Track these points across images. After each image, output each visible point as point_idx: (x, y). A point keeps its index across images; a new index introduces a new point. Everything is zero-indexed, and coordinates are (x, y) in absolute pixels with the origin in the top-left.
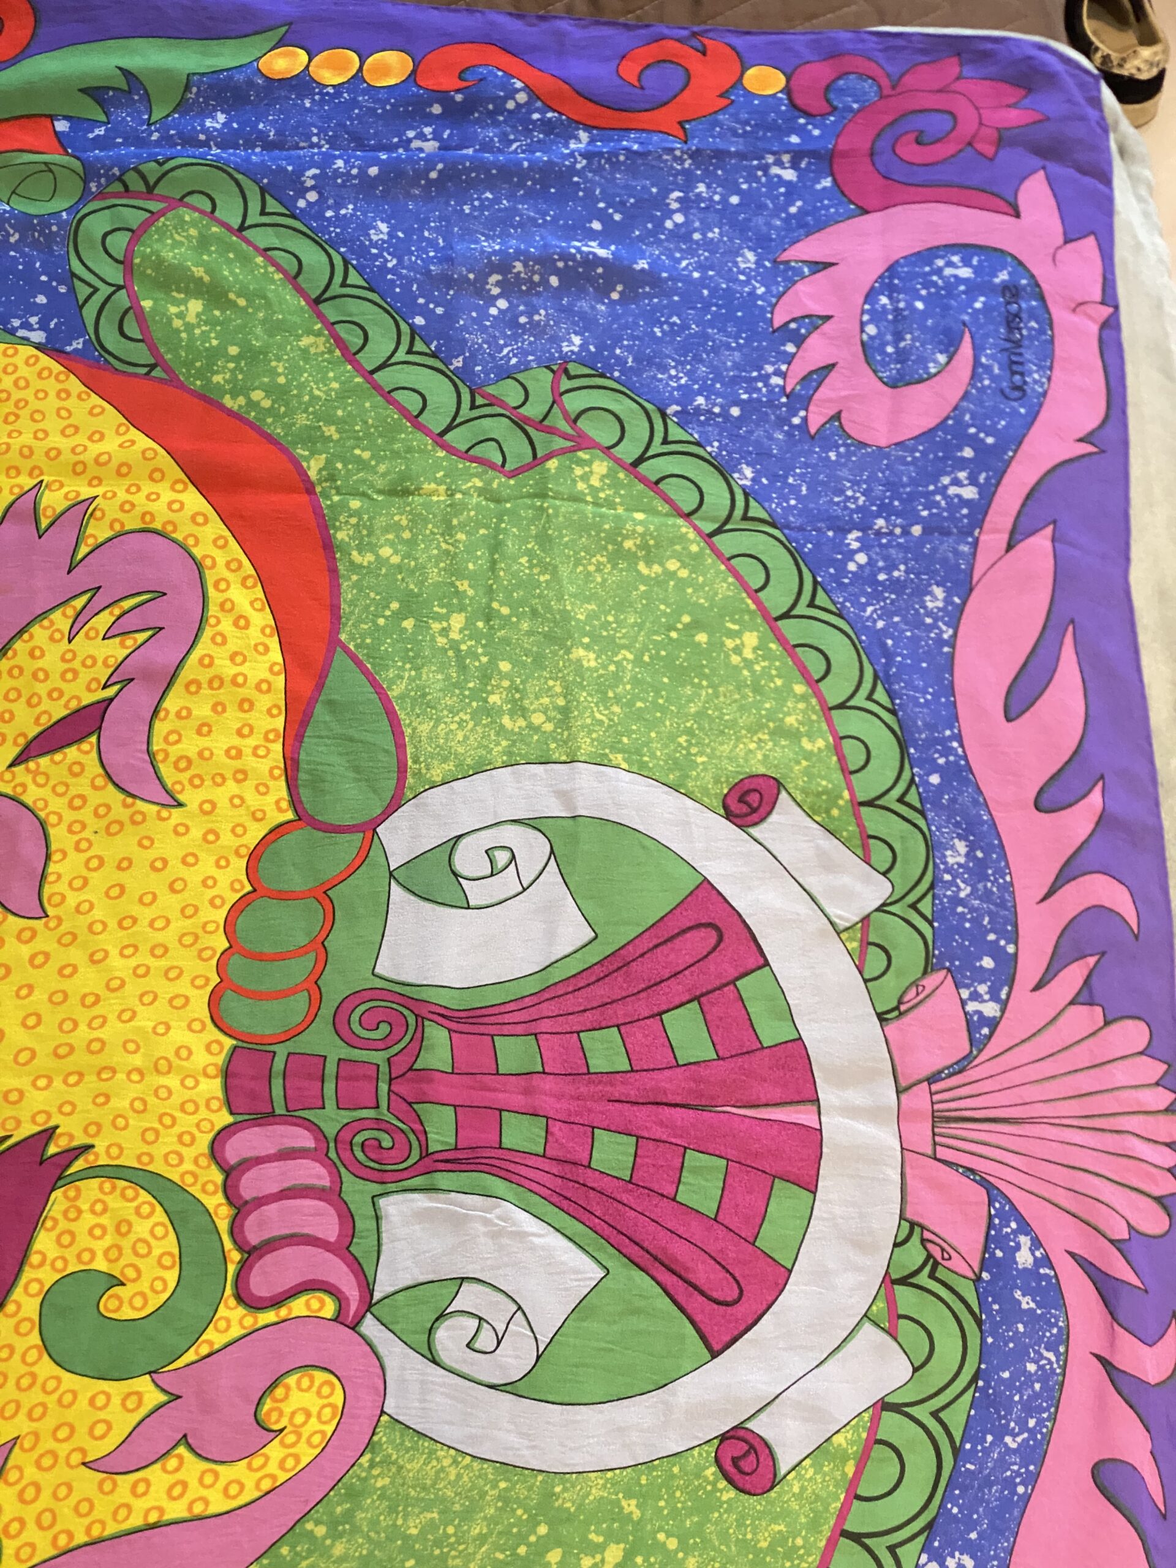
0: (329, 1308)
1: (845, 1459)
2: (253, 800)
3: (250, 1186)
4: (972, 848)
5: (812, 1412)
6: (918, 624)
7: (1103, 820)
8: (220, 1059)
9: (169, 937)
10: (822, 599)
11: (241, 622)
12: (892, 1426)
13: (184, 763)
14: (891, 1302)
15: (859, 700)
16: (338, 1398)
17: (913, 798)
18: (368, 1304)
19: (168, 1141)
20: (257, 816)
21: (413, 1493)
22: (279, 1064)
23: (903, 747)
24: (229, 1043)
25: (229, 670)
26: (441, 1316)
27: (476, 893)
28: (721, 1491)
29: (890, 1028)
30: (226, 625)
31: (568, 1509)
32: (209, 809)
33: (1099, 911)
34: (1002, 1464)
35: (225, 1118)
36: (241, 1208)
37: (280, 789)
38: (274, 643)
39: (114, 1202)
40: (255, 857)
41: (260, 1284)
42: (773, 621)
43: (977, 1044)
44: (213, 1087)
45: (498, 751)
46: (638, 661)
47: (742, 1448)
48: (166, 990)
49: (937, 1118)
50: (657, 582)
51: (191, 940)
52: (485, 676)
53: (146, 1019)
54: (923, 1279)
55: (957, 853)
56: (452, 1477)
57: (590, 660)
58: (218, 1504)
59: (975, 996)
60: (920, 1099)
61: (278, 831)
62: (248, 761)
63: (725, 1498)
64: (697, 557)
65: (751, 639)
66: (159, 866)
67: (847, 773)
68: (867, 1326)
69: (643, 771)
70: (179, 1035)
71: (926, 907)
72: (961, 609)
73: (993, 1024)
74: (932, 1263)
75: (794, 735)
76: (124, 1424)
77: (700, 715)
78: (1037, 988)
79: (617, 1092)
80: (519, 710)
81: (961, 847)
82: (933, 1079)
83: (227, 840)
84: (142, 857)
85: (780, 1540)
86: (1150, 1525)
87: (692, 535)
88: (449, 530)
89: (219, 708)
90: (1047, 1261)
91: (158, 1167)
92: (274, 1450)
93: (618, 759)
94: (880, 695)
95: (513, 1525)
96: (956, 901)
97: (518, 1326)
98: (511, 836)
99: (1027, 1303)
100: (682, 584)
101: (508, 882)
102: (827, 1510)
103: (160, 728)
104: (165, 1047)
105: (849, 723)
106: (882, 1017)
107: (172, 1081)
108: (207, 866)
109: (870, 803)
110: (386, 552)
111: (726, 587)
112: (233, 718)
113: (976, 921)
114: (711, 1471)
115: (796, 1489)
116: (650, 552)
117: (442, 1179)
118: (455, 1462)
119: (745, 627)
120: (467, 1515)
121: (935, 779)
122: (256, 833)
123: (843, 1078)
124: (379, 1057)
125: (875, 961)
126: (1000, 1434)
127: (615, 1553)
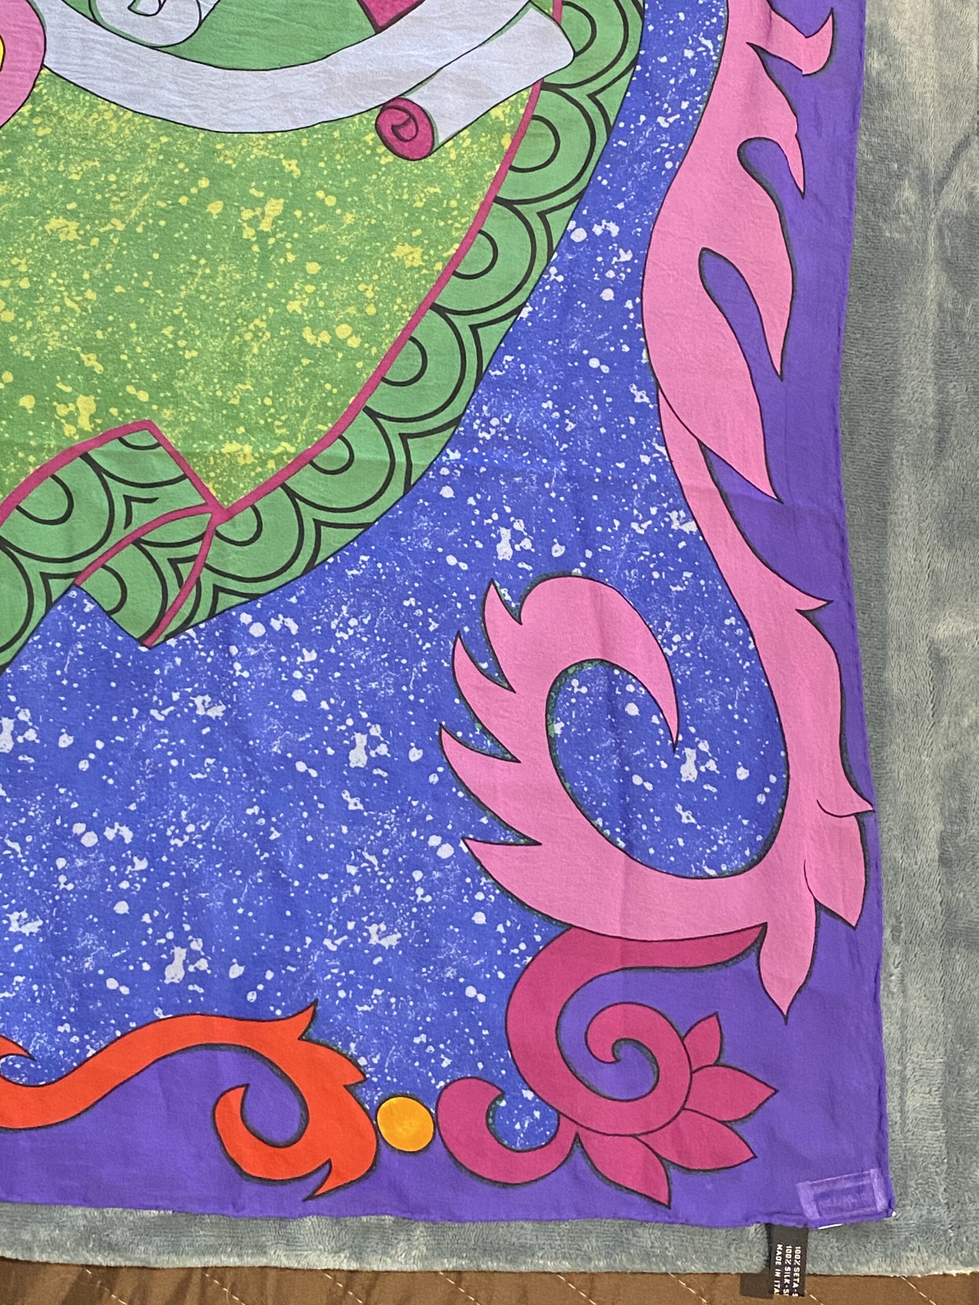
1: (501, 131)
5: (470, 87)
12: (549, 103)
21: (74, 142)
28: (380, 156)
31: (229, 166)
34: (653, 142)
47: (402, 117)
56: (114, 130)
63: (383, 161)
68: (531, 11)
85: (435, 200)
86: (788, 200)
95: (175, 177)
102: (481, 177)
114: (371, 137)
115: (453, 156)
118: (116, 115)
120: (129, 165)
126: (653, 114)
127: (274, 207)
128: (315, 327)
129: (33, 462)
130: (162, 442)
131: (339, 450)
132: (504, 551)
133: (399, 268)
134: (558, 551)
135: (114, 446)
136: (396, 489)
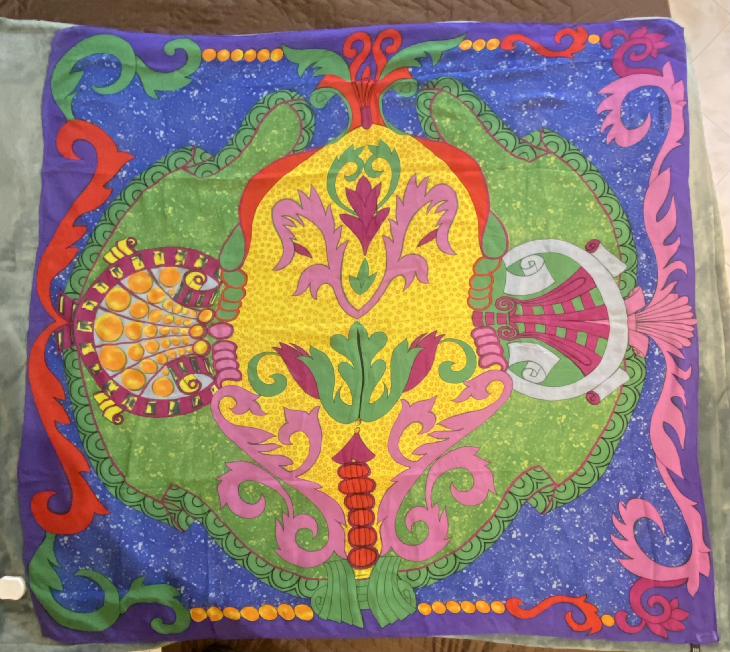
0: (499, 368)
1: (615, 397)
2: (473, 252)
3: (480, 342)
4: (647, 256)
5: (607, 388)
6: (634, 196)
7: (680, 247)
8: (471, 314)
9: (457, 286)
10: (610, 191)
11: (467, 207)
12: (625, 390)
13: (456, 244)
14: (625, 363)
15: (619, 219)
16: (503, 386)
17: (633, 243)
18: (508, 367)
19: (461, 333)
20: (474, 256)
21: (520, 405)
22: (484, 315)
23: (630, 230)
24: (472, 310)
25: (464, 219)
26: (524, 369)
27: (526, 272)
28: (587, 404)
29: (627, 301)
30: (463, 208)
31: (554, 408)
32: (463, 255)
33: (679, 270)
34: (650, 398)
35: (473, 327)
36: (479, 347)
37: (479, 249)
38: (474, 212)
39: (451, 346)
40: (474, 266)
41: (484, 363)
42: (597, 198)
43: (647, 304)
44: (470, 321)
45: (530, 236)
46: (564, 212)
47: (591, 395)
48: (457, 299)
49: (637, 322)
50: (568, 189)
51: (462, 287)
52: (527, 217)
53: (454, 305)
54: (633, 358)
55: (643, 257)
56: (528, 402)
57: (551, 211)
58: (480, 408)
59: (647, 292)
60: (633, 318)
61: (479, 260)
62: (471, 242)
63: (588, 406)
64: (578, 182)
65: (592, 204)
66: (453, 269)
67: (616, 237)
68: (620, 370)
69: (565, 240)
70: (461, 309)
71: (635, 271)
72: (646, 192)
73: (651, 299)
74: (635, 355)
75: (603, 228)
76: (458, 392)
77: (580, 225)
78: (663, 289)
79: (561, 318)
80: (535, 225)
81: (644, 255)
82: (636, 312)
83: (468, 262)
84: (449, 268)
85: (600, 414)
86: (683, 409)
87: (576, 175)
88: (515, 179)
89: (463, 229)
90: (662, 354)
91: (460, 338)
92: (490, 397)
93: (560, 237)
94: (625, 217)
95: (542, 411)
96: (643, 269)
97: (541, 371)
98: (535, 258)
99: (657, 363)
100: (575, 189)
101: (534, 269)
102: (611, 408)
103: (450, 236)
104: (459, 312)
105: (617, 224)
106: (624, 299)
107: (461, 319)
108: (463, 269)
109: (622, 245)
110: (500, 185)
111: (586, 190)
112: (467, 232)
113: (648, 274)
114: (585, 400)
115: (604, 404)
116: (567, 181)
117: (522, 339)
118: (528, 399)
119: (591, 200)
120: (532, 409)
121: (638, 238)
122: (474, 260)
123: (615, 313)
124: (506, 312)
125: (622, 285)
126: (650, 392)
127: (564, 417)
128: (576, 443)
129: (516, 475)
130: (543, 470)
131: (582, 472)
132: (622, 493)
133: (593, 429)
134: (634, 492)
135: (532, 471)
136: (596, 479)
